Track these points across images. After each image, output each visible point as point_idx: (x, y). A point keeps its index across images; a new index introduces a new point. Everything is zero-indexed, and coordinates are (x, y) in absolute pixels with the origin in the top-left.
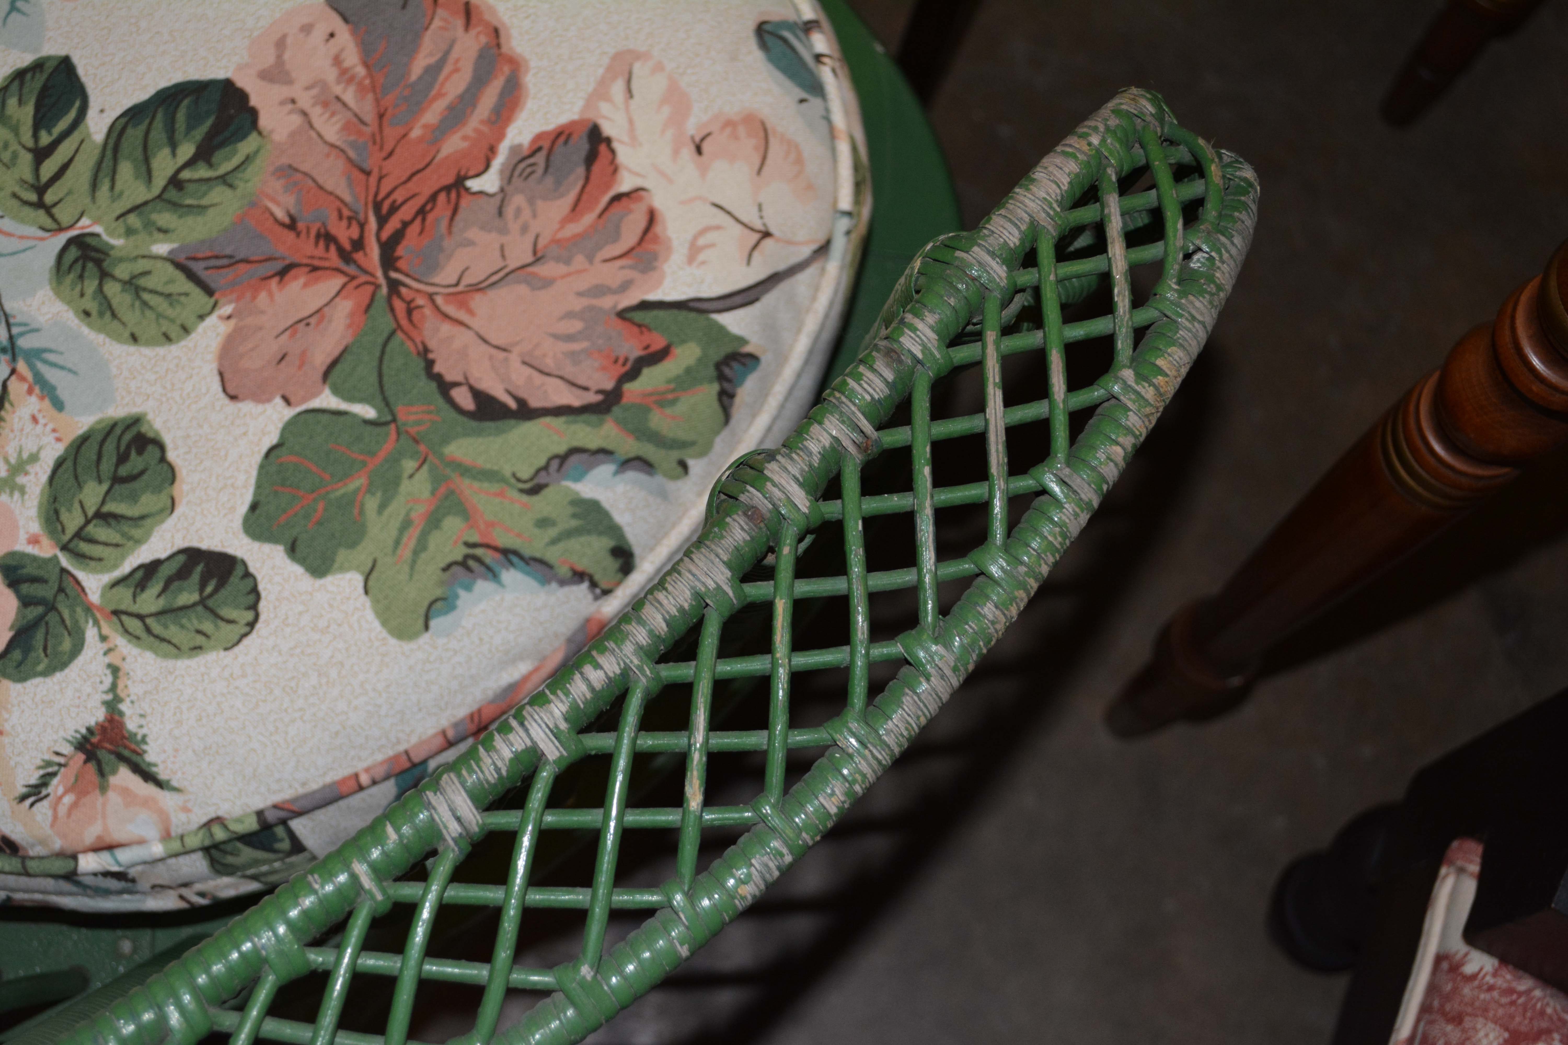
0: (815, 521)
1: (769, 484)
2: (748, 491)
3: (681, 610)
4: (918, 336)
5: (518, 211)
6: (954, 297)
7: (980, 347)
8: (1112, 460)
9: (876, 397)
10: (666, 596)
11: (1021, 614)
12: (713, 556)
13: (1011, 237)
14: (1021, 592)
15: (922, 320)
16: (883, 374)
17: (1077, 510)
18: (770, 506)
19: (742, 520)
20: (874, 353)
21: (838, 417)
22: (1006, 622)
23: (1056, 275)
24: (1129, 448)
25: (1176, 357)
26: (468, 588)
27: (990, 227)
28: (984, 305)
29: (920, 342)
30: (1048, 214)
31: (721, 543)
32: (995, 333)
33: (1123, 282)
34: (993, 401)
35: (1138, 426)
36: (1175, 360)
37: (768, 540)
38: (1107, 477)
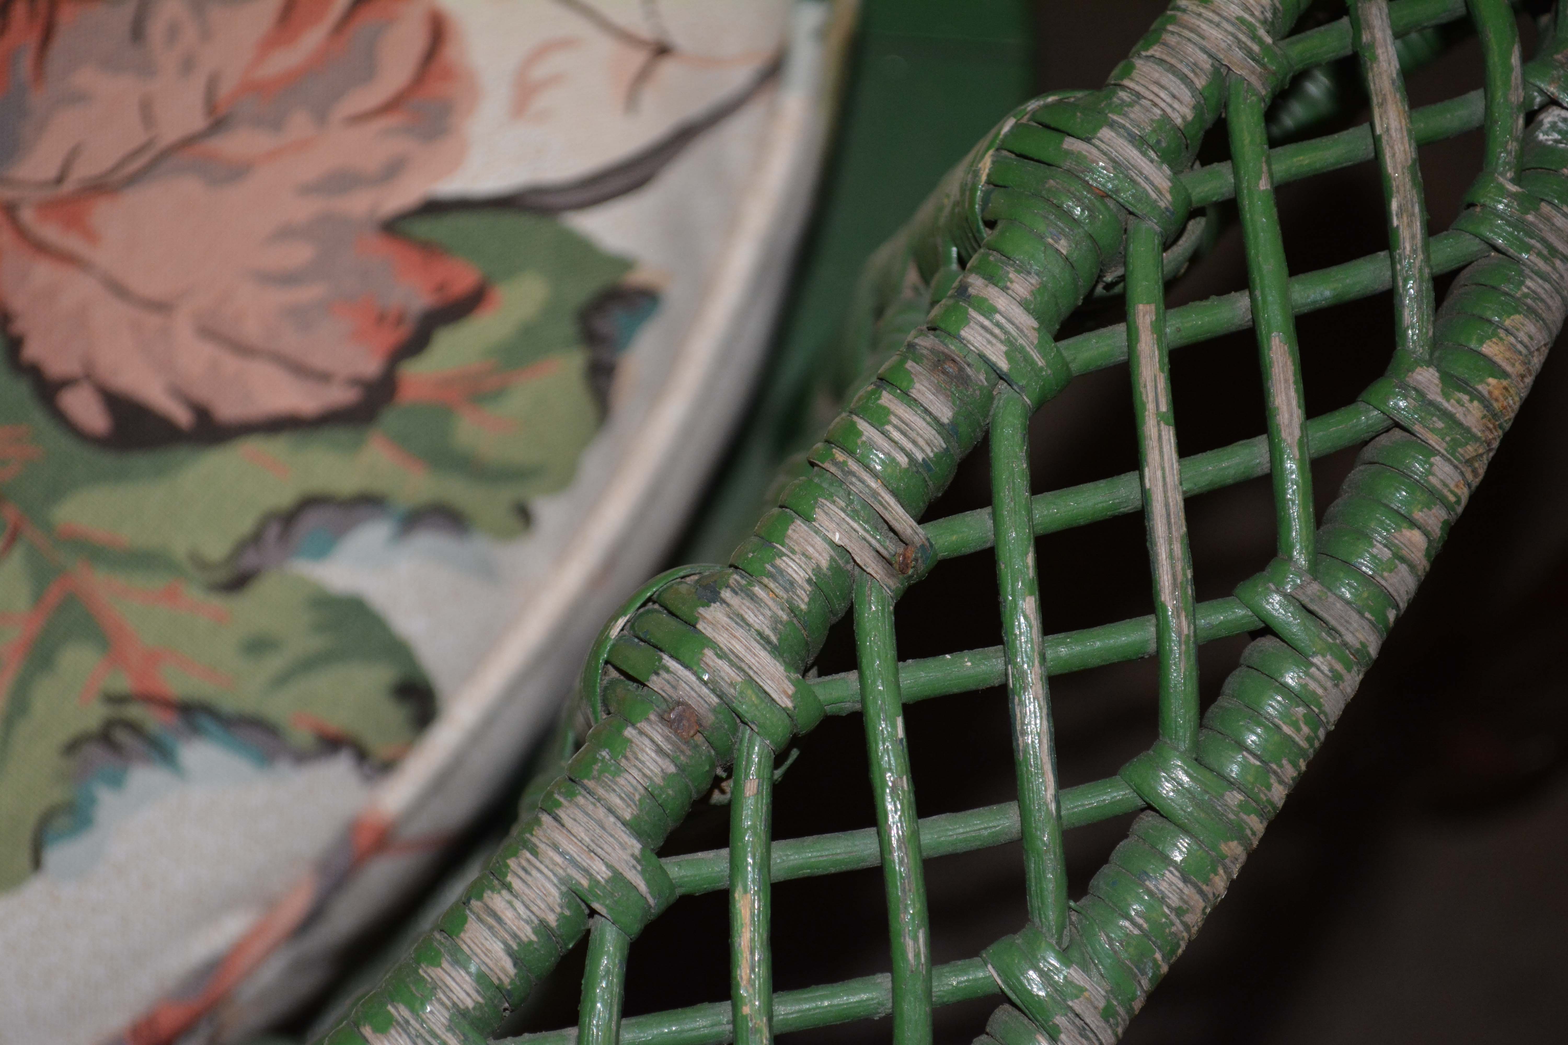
0: (807, 721)
1: (709, 653)
2: (667, 670)
3: (542, 927)
4: (998, 325)
5: (173, 32)
6: (1066, 236)
7: (1125, 335)
8: (1403, 559)
9: (919, 456)
10: (510, 903)
11: (1233, 886)
12: (601, 812)
13: (1176, 105)
14: (1234, 844)
15: (1005, 289)
16: (932, 409)
17: (1339, 667)
18: (714, 700)
19: (658, 733)
20: (910, 365)
21: (843, 504)
22: (1205, 908)
23: (1271, 175)
24: (1437, 531)
25: (1522, 335)
26: (116, 781)
27: (1131, 85)
28: (1126, 249)
29: (1003, 337)
30: (1250, 53)
31: (616, 783)
32: (1153, 307)
33: (1408, 186)
34: (1157, 452)
35: (1452, 486)
36: (1521, 342)
37: (713, 766)
38: (1395, 594)
